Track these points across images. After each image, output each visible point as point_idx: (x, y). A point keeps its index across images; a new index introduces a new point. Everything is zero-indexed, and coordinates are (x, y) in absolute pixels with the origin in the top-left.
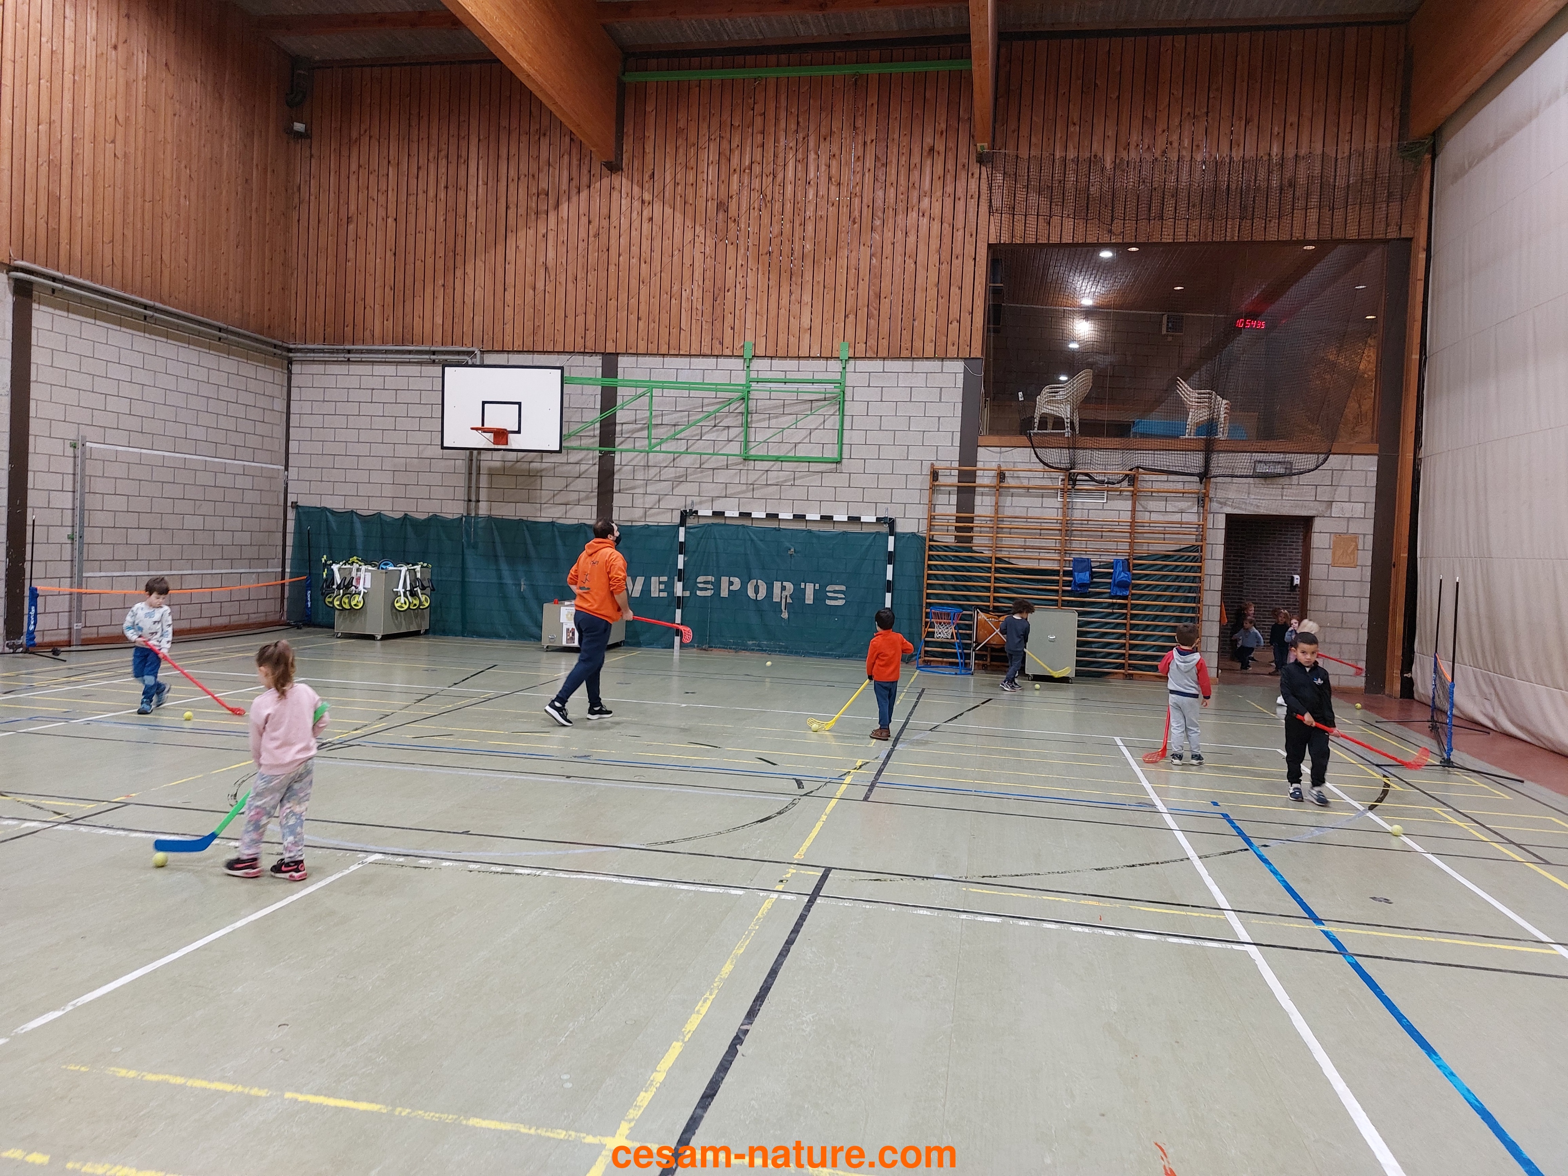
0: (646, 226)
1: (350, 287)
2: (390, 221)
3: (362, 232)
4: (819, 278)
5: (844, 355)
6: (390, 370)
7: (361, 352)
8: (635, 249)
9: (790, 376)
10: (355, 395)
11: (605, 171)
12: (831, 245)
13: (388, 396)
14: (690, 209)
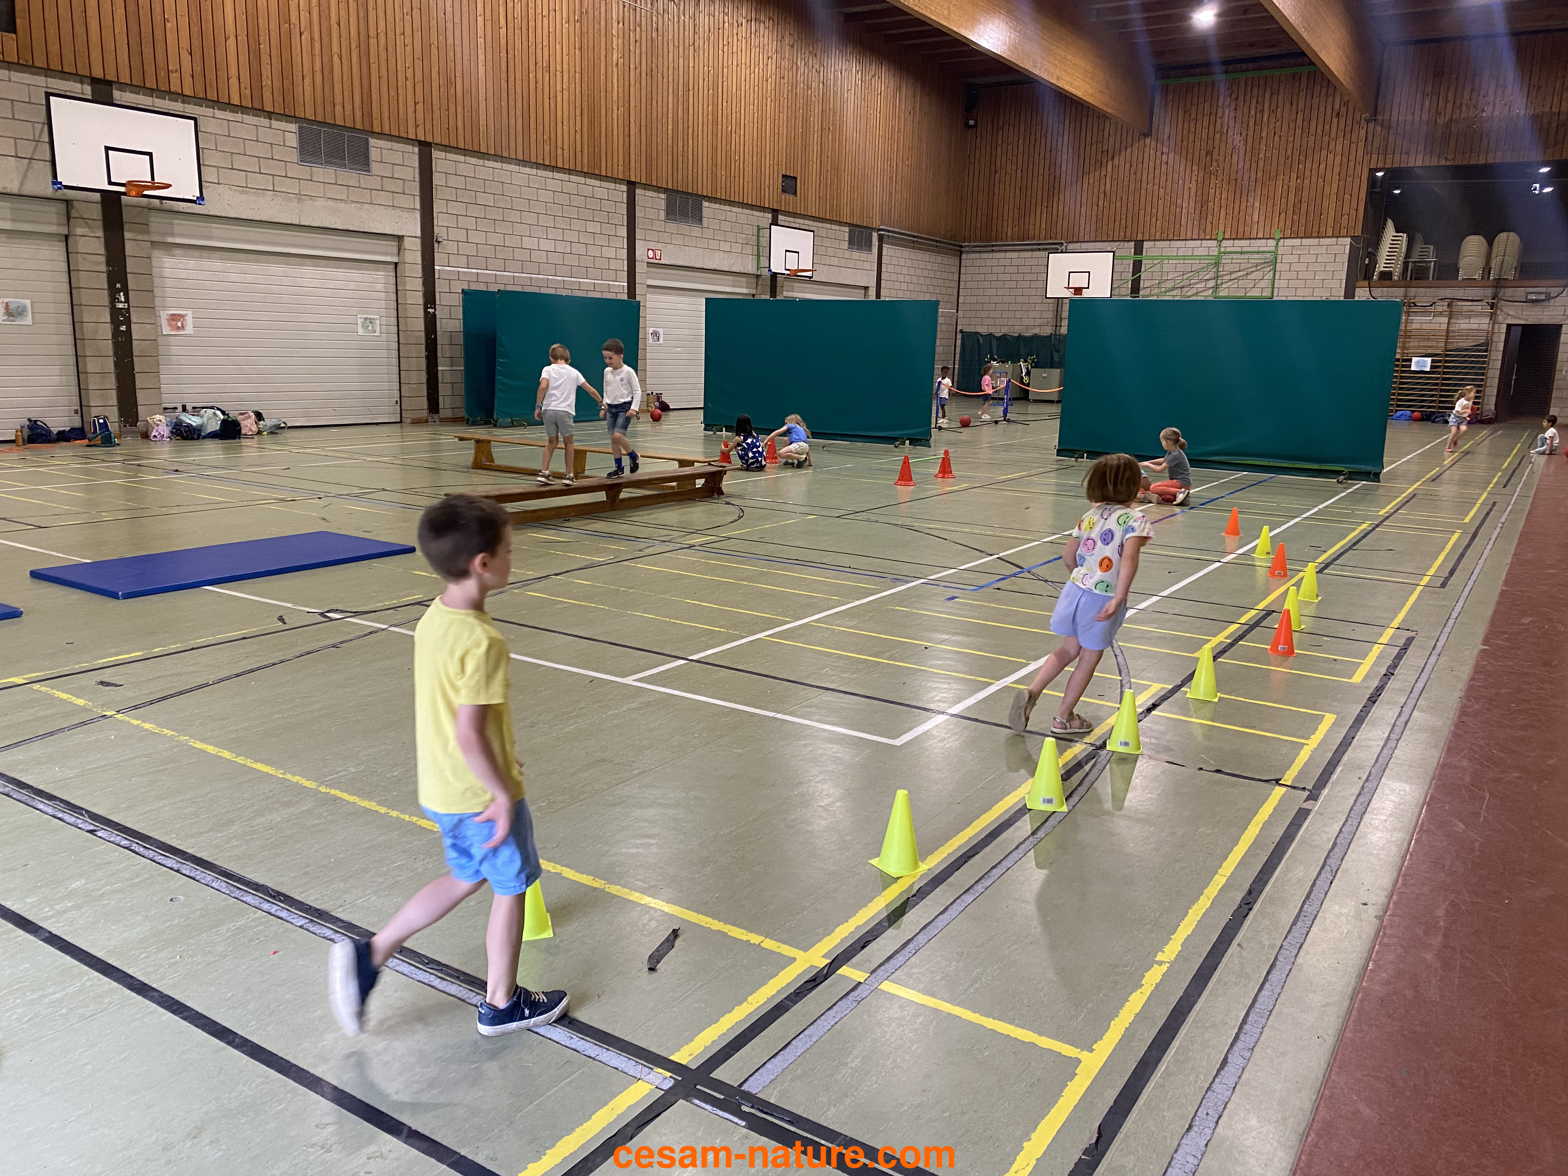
0: (1163, 166)
1: (995, 210)
2: (1019, 171)
3: (1003, 178)
4: (1265, 192)
5: (1277, 236)
6: (1016, 254)
7: (999, 246)
8: (1157, 181)
9: (1244, 249)
10: (995, 270)
11: (1142, 137)
12: (1273, 174)
13: (1014, 270)
14: (1190, 156)
